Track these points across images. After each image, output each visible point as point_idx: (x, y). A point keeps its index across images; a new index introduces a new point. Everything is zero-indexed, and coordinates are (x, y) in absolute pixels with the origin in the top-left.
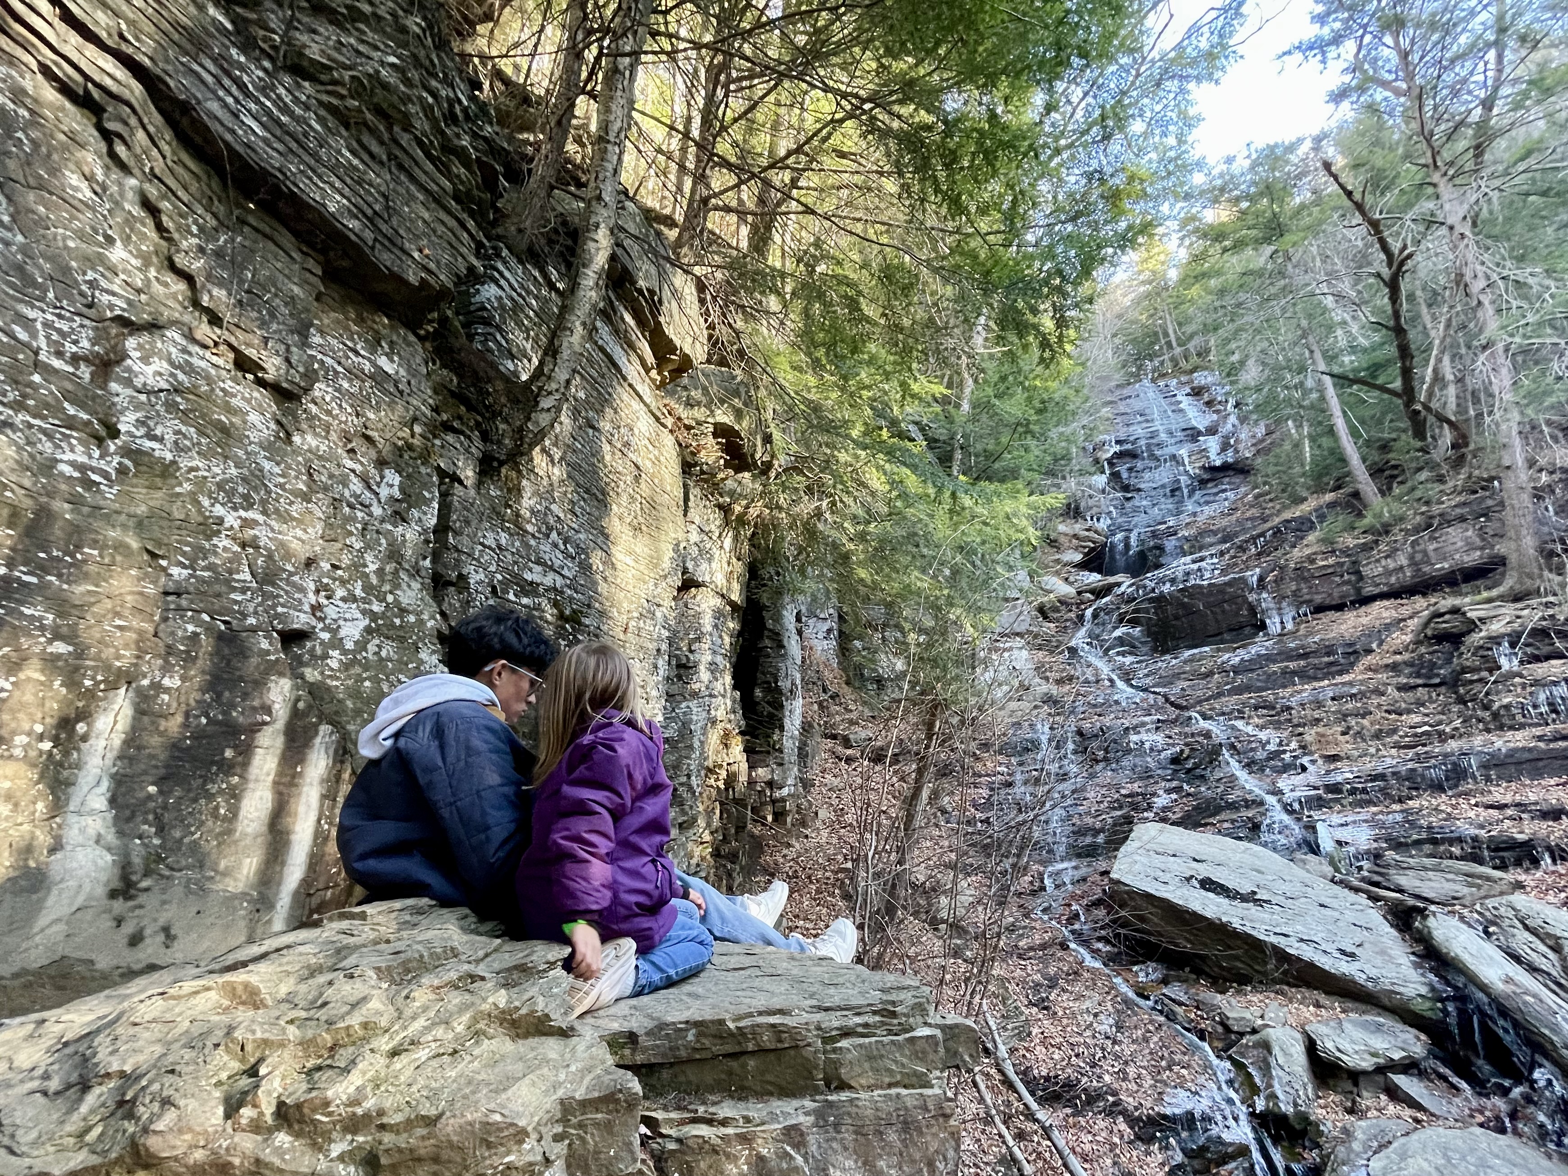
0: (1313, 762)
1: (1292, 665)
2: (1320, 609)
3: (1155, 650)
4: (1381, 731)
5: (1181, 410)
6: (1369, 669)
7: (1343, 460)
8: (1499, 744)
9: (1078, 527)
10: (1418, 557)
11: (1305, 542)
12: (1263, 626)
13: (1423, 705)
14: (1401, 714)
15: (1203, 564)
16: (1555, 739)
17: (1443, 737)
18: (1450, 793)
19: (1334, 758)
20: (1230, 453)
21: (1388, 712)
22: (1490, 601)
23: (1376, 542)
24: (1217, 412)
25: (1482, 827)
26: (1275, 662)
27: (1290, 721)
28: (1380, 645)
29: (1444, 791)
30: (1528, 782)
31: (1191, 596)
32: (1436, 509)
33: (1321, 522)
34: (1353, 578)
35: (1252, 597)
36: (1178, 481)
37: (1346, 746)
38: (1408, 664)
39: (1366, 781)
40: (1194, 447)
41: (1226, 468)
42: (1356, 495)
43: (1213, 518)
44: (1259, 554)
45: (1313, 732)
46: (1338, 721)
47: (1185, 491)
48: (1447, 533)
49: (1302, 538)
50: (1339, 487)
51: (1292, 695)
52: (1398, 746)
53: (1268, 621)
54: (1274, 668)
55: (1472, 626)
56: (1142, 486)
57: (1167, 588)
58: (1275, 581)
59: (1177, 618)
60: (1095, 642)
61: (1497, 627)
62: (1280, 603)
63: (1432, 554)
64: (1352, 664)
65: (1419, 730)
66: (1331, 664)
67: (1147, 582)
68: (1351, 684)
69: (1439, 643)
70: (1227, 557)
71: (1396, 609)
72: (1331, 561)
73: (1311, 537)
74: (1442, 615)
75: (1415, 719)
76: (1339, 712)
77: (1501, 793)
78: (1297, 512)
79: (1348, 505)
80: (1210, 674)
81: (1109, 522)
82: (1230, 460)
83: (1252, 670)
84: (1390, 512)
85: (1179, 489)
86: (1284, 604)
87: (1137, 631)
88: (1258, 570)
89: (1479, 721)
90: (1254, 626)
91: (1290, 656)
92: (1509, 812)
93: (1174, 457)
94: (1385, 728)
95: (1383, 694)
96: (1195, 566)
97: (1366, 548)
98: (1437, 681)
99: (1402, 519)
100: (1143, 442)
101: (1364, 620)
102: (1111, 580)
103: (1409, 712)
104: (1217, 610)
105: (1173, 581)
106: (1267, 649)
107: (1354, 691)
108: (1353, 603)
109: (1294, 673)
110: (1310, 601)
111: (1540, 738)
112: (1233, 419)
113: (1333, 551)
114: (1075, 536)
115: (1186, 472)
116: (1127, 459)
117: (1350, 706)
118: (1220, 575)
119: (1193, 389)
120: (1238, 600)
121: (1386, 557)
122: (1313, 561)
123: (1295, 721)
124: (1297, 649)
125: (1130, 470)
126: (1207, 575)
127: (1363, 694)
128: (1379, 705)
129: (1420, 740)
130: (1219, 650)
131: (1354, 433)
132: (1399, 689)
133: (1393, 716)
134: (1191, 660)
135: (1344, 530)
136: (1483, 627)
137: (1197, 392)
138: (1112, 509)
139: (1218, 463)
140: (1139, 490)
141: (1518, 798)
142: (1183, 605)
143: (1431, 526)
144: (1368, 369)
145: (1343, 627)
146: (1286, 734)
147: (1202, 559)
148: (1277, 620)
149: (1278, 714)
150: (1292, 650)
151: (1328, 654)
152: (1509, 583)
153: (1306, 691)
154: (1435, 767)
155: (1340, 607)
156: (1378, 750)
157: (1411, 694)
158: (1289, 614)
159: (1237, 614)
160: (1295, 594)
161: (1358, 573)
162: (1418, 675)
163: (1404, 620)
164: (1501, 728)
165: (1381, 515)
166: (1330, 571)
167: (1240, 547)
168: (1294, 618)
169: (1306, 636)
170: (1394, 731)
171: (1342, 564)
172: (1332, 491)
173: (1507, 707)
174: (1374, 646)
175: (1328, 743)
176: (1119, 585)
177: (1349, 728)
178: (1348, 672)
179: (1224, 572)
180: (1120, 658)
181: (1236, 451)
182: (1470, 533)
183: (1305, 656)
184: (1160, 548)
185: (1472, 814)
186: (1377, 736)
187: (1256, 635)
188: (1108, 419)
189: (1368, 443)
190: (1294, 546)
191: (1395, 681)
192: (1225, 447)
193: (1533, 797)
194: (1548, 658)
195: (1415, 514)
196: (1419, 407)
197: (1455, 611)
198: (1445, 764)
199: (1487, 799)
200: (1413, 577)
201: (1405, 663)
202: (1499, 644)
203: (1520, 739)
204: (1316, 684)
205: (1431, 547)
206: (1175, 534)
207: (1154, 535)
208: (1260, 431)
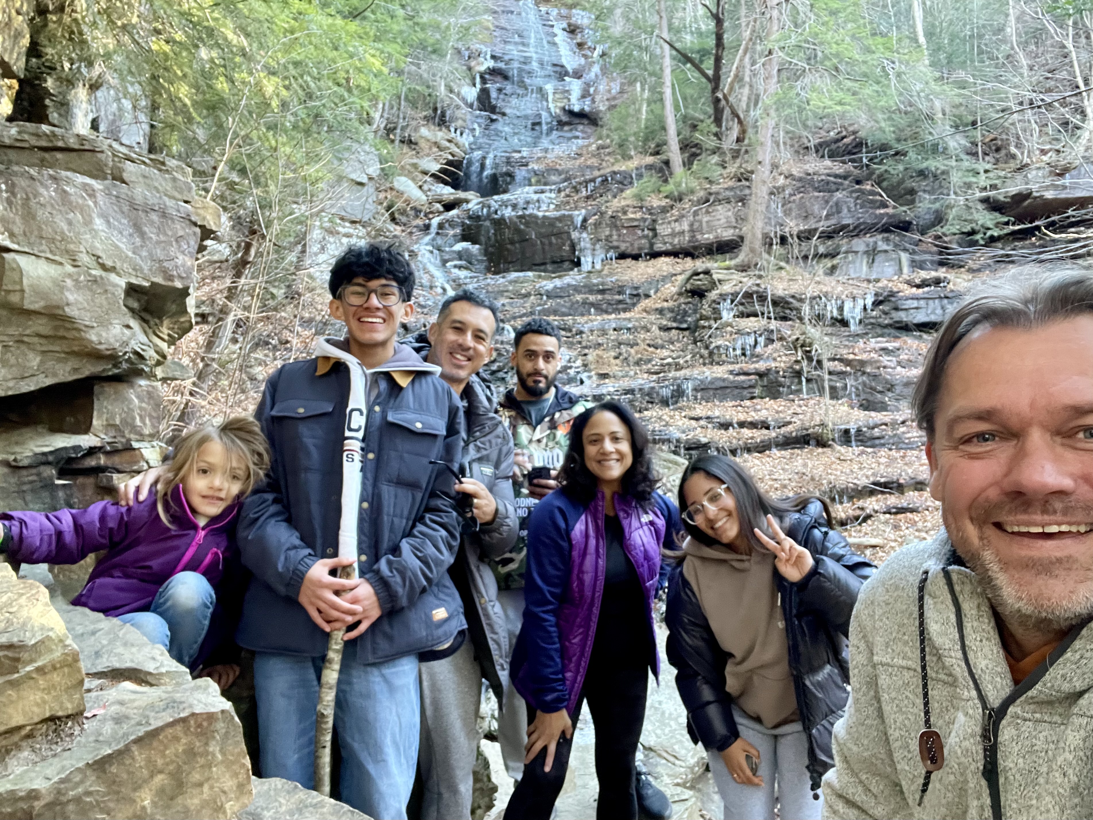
0: (590, 377)
1: (592, 298)
2: (622, 256)
3: (488, 270)
4: (641, 359)
5: (555, 44)
6: (645, 311)
7: (664, 129)
8: (708, 373)
9: (440, 135)
10: (696, 225)
11: (624, 195)
12: (578, 264)
13: (673, 343)
14: (657, 348)
15: (543, 196)
16: (738, 374)
17: (678, 367)
18: (671, 407)
19: (604, 376)
20: (588, 101)
21: (649, 345)
22: (728, 269)
23: (672, 207)
24: (585, 56)
25: (684, 432)
26: (580, 292)
27: (580, 343)
28: (656, 292)
29: (668, 405)
30: (717, 403)
31: (527, 224)
32: (714, 188)
33: (638, 180)
34: (651, 234)
35: (575, 235)
36: (539, 116)
37: (615, 368)
38: (671, 310)
39: (621, 395)
40: (559, 85)
41: (581, 115)
42: (667, 163)
43: (560, 158)
44: (588, 198)
45: (595, 354)
46: (614, 347)
47: (545, 127)
48: (717, 210)
49: (622, 191)
50: (657, 153)
51: (586, 323)
52: (650, 373)
53: (583, 259)
54: (579, 298)
55: (713, 285)
56: (508, 111)
57: (508, 213)
58: (595, 224)
59: (512, 242)
60: (436, 252)
61: (727, 288)
62: (594, 244)
63: (704, 225)
64: (634, 305)
65: (665, 362)
66: (620, 302)
67: (493, 203)
68: (629, 320)
69: (693, 296)
70: (563, 194)
71: (673, 265)
72: (639, 215)
73: (629, 192)
74: (698, 274)
75: (665, 353)
76: (616, 340)
77: (700, 410)
78: (622, 167)
79: (661, 170)
80: (527, 295)
81: (471, 139)
82: (587, 109)
83: (561, 297)
84: (686, 184)
85: (539, 124)
86: (598, 246)
87: (475, 249)
88: (583, 211)
89: (701, 357)
90: (572, 261)
91: (591, 289)
92: (702, 422)
93: (540, 90)
94: (645, 358)
95: (648, 331)
96: (535, 197)
97: (664, 210)
98: (685, 326)
99: (692, 192)
100: (516, 65)
101: (650, 271)
102: (461, 195)
103: (662, 347)
104: (546, 241)
105: (514, 206)
106: (576, 281)
107: (630, 325)
108: (646, 255)
109: (592, 305)
110: (617, 247)
111: (731, 372)
112: (596, 69)
113: (641, 208)
114: (436, 144)
115: (548, 108)
116: (499, 79)
117: (625, 337)
118: (555, 210)
119: (569, 25)
120: (563, 235)
121: (676, 221)
122: (625, 213)
123: (584, 344)
124: (598, 285)
125: (500, 90)
126: (544, 207)
127: (635, 328)
128: (644, 340)
129: (664, 368)
130: (540, 277)
131: (677, 108)
132: (660, 329)
133: (652, 349)
134: (515, 281)
135: (653, 192)
136: (719, 287)
137: (572, 30)
138: (476, 126)
139: (576, 109)
140: (504, 114)
141: (709, 413)
142: (518, 231)
143: (708, 201)
144: (698, 52)
145: (635, 273)
146: (575, 353)
147: (542, 192)
148: (590, 259)
149: (573, 336)
150: (594, 285)
151: (619, 293)
152: (742, 257)
153: (596, 320)
154: (667, 387)
155: (636, 257)
156: (636, 374)
157: (666, 334)
158: (600, 255)
159: (560, 249)
160: (608, 238)
161: (654, 230)
162: (675, 320)
163: (675, 275)
164: (711, 363)
165: (679, 184)
166: (635, 223)
167: (575, 187)
168: (602, 261)
169: (607, 276)
170: (650, 361)
171: (645, 220)
172: (652, 154)
173: (718, 347)
174: (652, 292)
175: (603, 364)
176: (467, 201)
177: (620, 354)
178: (630, 311)
179: (558, 207)
180: (456, 271)
181: (593, 101)
182: (730, 214)
183: (602, 292)
184: (511, 175)
185: (680, 423)
186: (637, 363)
187: (572, 269)
188: (487, 29)
189: (685, 118)
190: (615, 197)
191: (659, 322)
192: (585, 95)
193: (717, 413)
194: (748, 316)
195: (701, 189)
196: (720, 95)
197: (707, 272)
198: (673, 385)
199: (693, 414)
200: (689, 241)
201: (668, 309)
202: (725, 300)
203: (720, 372)
204: (606, 316)
205: (705, 219)
206: (526, 165)
207: (508, 162)
208: (616, 88)
